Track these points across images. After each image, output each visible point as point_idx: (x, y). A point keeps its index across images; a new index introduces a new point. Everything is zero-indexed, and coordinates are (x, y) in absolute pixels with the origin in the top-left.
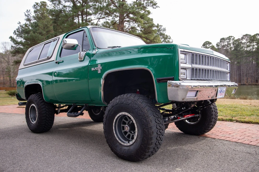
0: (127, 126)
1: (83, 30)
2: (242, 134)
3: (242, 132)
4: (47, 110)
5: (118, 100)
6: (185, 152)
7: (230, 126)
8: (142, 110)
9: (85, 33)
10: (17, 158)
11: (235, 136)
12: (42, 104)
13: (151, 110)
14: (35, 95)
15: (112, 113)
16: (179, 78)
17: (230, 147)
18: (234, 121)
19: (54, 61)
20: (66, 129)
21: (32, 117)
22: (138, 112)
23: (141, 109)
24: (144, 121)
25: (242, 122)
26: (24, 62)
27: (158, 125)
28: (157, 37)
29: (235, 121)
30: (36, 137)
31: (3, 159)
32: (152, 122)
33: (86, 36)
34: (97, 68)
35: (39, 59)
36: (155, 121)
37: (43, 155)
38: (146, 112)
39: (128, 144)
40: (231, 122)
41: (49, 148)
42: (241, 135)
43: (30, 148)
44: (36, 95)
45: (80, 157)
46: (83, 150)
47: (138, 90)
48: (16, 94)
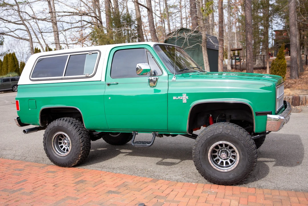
1: (143, 48)
9: (148, 52)
16: (276, 112)
19: (101, 81)
26: (31, 76)
33: (153, 58)
34: (181, 98)
35: (64, 76)
47: (211, 115)
48: (17, 119)
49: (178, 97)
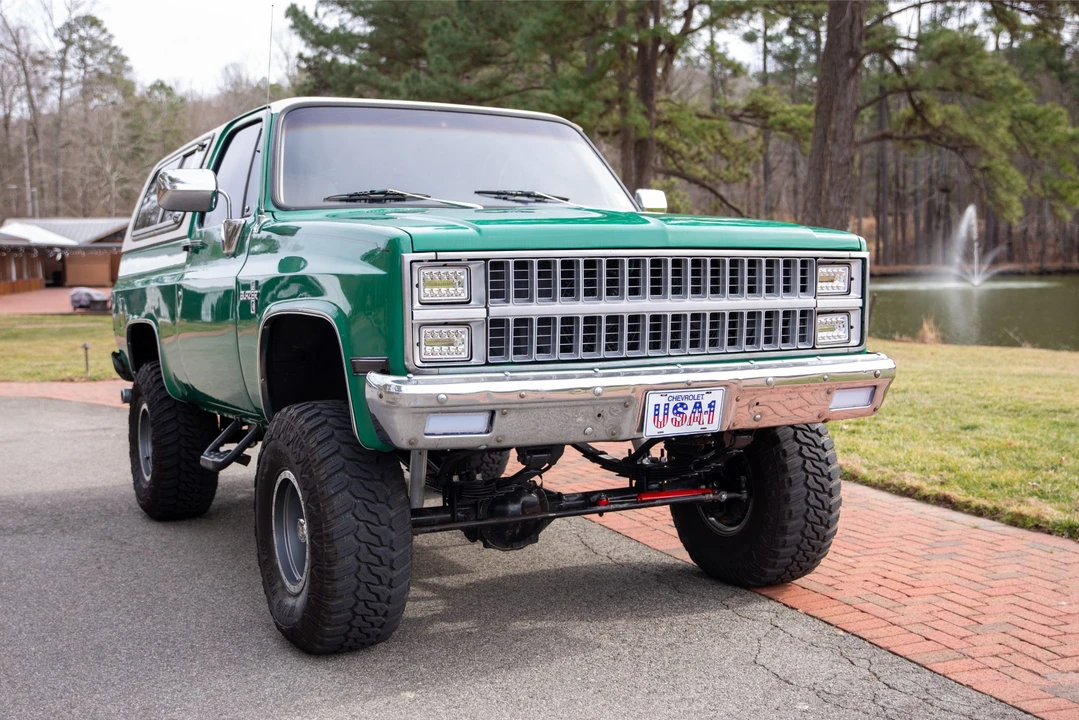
1: (259, 120)
4: (182, 431)
16: (406, 363)
19: (186, 237)
26: (135, 225)
30: (134, 535)
33: (259, 152)
34: (248, 295)
37: (74, 602)
39: (296, 589)
44: (152, 369)
46: (219, 598)
48: (115, 355)
49: (246, 292)
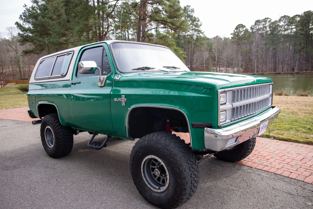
0: (158, 170)
1: (102, 46)
2: (280, 159)
3: (281, 155)
4: (64, 134)
5: (146, 141)
6: (221, 193)
7: (267, 146)
8: (174, 158)
9: (104, 50)
10: (36, 203)
11: (273, 163)
12: (59, 127)
13: (185, 157)
14: (50, 117)
15: (140, 155)
16: (218, 124)
17: (269, 183)
18: (271, 137)
19: (69, 80)
20: (87, 150)
21: (48, 139)
22: (169, 159)
23: (173, 156)
24: (177, 170)
25: (280, 140)
26: (35, 76)
27: (192, 174)
28: (184, 22)
29: (273, 138)
30: (54, 165)
31: (21, 204)
32: (185, 172)
33: (107, 56)
34: (120, 100)
35: (51, 75)
36: (190, 170)
37: (64, 197)
38: (179, 160)
39: (159, 191)
40: (268, 139)
41: (70, 184)
42: (279, 161)
43: (49, 184)
45: (106, 201)
46: (108, 188)
47: (168, 121)
48: (29, 111)
49: (118, 99)
